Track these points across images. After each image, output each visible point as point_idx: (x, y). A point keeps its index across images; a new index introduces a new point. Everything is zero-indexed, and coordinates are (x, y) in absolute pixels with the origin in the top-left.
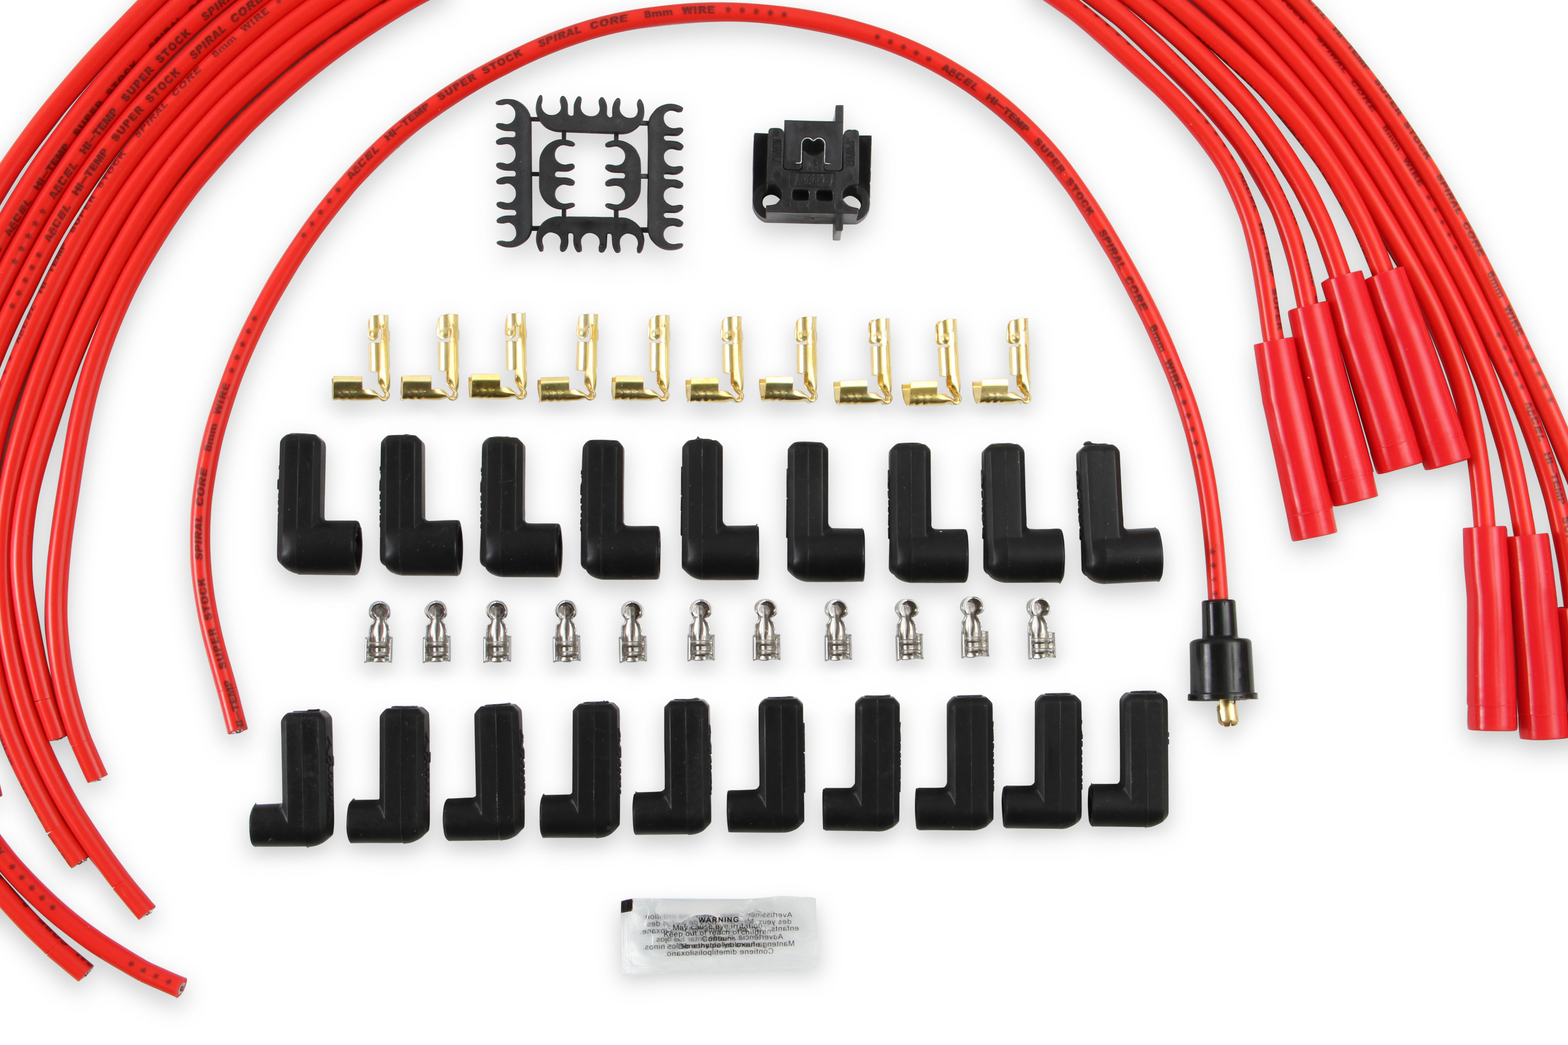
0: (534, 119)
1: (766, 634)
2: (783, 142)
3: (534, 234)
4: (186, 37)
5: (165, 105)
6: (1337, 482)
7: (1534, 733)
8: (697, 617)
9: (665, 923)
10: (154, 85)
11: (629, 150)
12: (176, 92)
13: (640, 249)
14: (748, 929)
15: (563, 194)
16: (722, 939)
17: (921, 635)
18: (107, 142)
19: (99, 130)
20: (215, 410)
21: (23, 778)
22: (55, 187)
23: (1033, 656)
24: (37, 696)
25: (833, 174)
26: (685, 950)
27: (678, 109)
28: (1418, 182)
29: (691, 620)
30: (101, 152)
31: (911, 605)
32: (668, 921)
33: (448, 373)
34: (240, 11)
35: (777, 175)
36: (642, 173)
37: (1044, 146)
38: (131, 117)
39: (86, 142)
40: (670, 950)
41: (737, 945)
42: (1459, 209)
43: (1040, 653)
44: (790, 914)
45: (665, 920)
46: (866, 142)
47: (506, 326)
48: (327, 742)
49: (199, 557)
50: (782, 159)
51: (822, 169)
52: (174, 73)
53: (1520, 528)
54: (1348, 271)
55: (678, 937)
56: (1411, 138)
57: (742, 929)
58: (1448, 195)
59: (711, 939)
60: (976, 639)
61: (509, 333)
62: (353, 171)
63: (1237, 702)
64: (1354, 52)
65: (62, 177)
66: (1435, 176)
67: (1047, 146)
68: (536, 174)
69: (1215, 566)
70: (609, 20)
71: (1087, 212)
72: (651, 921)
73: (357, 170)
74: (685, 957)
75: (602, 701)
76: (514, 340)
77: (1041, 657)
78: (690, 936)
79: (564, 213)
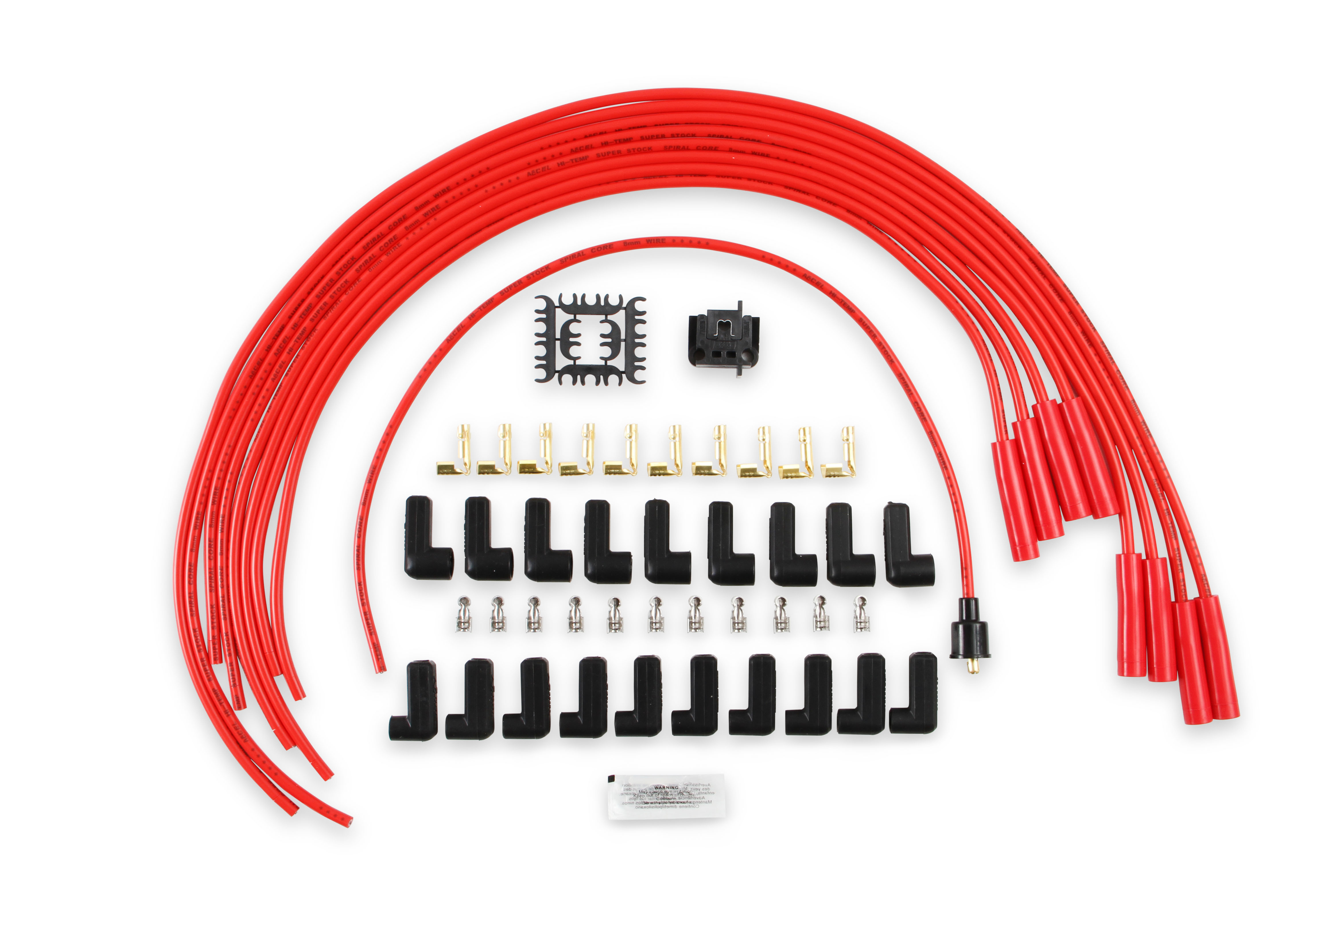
0: (557, 307)
1: (695, 616)
2: (706, 323)
3: (557, 375)
4: (353, 260)
5: (340, 300)
6: (1041, 527)
7: (1156, 678)
8: (653, 606)
9: (634, 789)
10: (335, 289)
11: (614, 325)
12: (347, 293)
13: (620, 384)
14: (684, 793)
15: (574, 351)
16: (669, 799)
17: (789, 618)
18: (307, 323)
19: (303, 316)
20: (368, 481)
21: (258, 698)
22: (277, 350)
23: (857, 630)
24: (266, 650)
25: (736, 342)
26: (646, 805)
27: (643, 299)
28: (1089, 345)
29: (650, 608)
30: (304, 329)
31: (783, 600)
32: (636, 788)
33: (505, 459)
34: (385, 245)
35: (702, 342)
36: (621, 338)
37: (864, 322)
38: (321, 308)
39: (295, 323)
40: (637, 805)
41: (677, 803)
42: (1114, 362)
43: (861, 629)
44: (709, 785)
45: (634, 787)
46: (756, 321)
47: (540, 431)
48: (434, 680)
49: (358, 569)
50: (706, 333)
51: (730, 339)
52: (346, 281)
53: (1150, 556)
54: (1048, 400)
55: (642, 798)
56: (1085, 319)
57: (681, 793)
58: (1107, 353)
59: (662, 799)
60: (822, 620)
61: (542, 435)
62: (449, 339)
63: (979, 659)
64: (1051, 267)
65: (281, 344)
66: (1099, 342)
67: (866, 322)
68: (558, 339)
69: (967, 577)
70: (602, 248)
71: (891, 362)
72: (626, 788)
73: (452, 338)
74: (646, 809)
75: (597, 656)
76: (545, 439)
77: (861, 631)
78: (649, 797)
79: (575, 362)
